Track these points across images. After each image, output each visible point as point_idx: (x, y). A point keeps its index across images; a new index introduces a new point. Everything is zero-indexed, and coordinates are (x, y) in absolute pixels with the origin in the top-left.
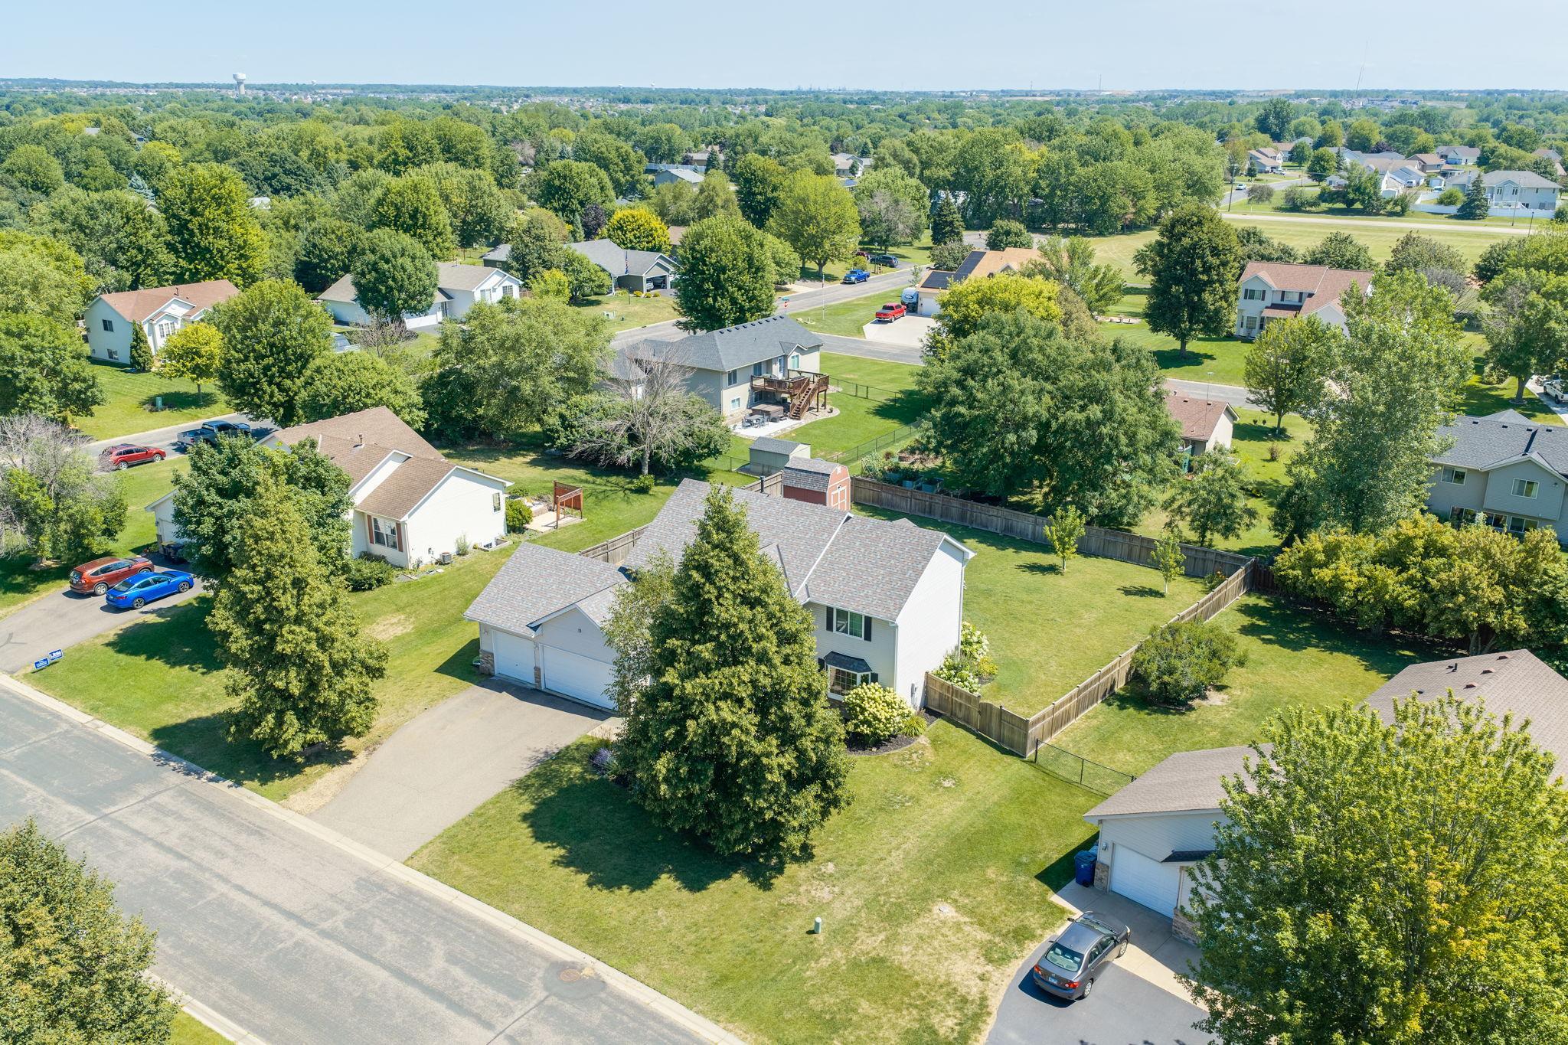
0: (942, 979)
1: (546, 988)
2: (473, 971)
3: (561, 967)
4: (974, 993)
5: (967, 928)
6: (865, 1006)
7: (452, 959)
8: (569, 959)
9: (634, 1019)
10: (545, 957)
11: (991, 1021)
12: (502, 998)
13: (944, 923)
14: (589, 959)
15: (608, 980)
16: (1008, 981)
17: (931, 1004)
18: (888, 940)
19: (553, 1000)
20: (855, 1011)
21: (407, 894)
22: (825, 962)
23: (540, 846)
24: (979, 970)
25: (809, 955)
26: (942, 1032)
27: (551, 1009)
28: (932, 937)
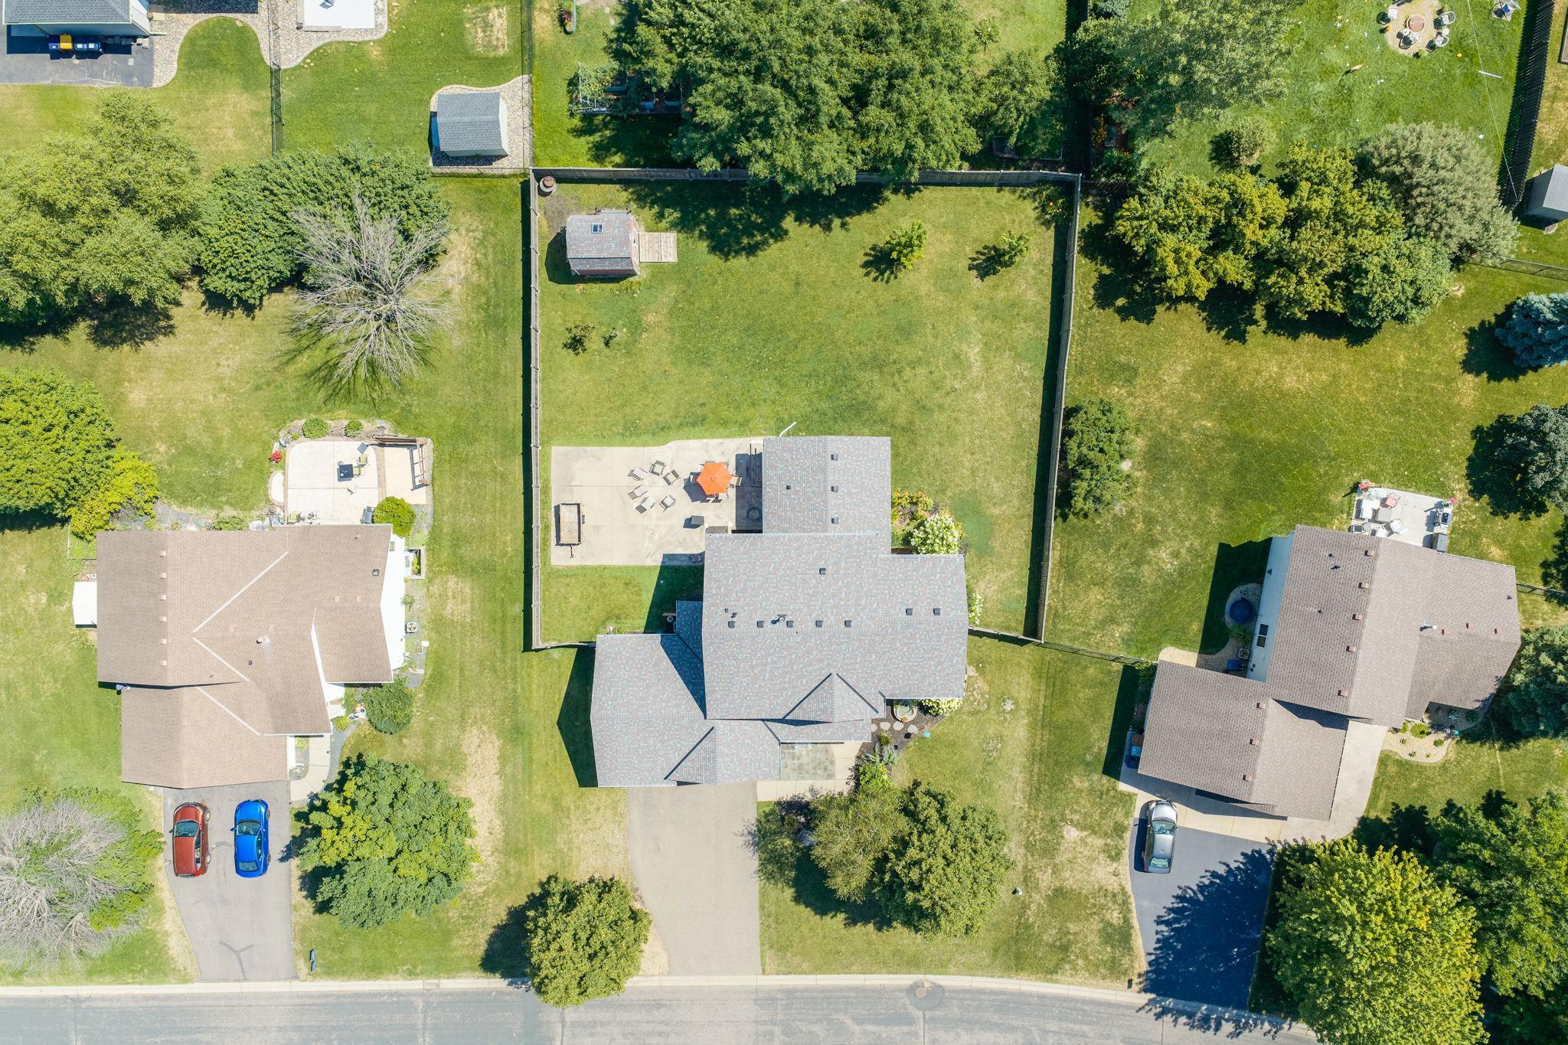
0: (1097, 886)
1: (919, 1009)
2: (876, 1021)
3: (912, 990)
4: (1117, 889)
5: (1089, 840)
6: (1073, 927)
7: (860, 1022)
8: (910, 983)
9: (973, 1000)
10: (899, 989)
11: (1132, 900)
12: (906, 1029)
13: (1075, 843)
14: (921, 977)
15: (942, 983)
16: (1128, 868)
17: (1102, 907)
18: (1054, 872)
19: (928, 1014)
20: (1068, 933)
21: (790, 993)
22: (1033, 907)
23: (827, 918)
24: (1111, 869)
25: (1025, 907)
26: (1115, 922)
27: (932, 1019)
28: (1075, 858)
